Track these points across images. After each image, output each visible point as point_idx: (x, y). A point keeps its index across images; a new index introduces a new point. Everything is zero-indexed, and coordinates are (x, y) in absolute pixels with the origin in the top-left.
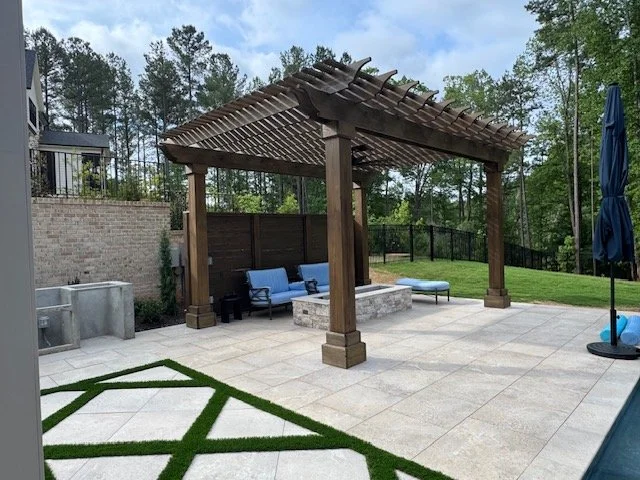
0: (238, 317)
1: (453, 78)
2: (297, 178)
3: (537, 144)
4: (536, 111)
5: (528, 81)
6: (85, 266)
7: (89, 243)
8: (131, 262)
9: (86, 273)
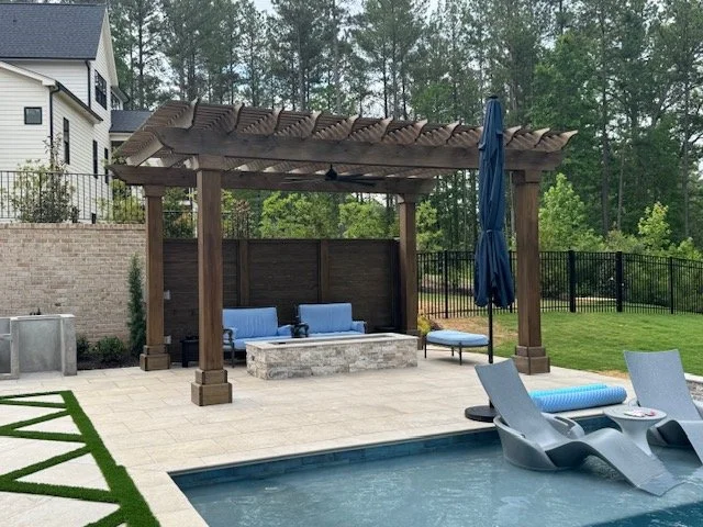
6: (57, 297)
7: (62, 272)
8: (108, 295)
9: (57, 305)
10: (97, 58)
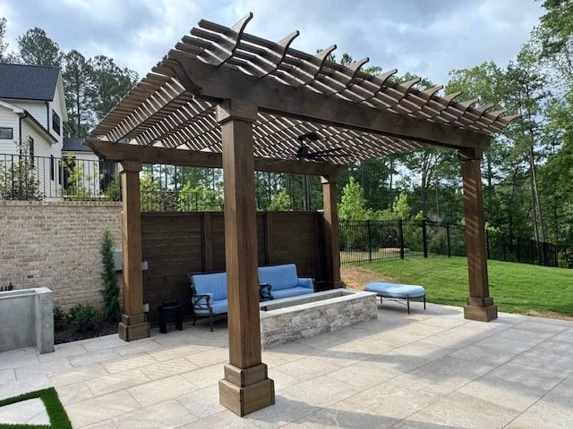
0: (179, 328)
1: (459, 72)
2: (303, 176)
3: (547, 133)
4: (544, 100)
5: (533, 69)
6: (29, 270)
7: (34, 246)
8: (80, 265)
9: (30, 277)
10: (54, 99)
